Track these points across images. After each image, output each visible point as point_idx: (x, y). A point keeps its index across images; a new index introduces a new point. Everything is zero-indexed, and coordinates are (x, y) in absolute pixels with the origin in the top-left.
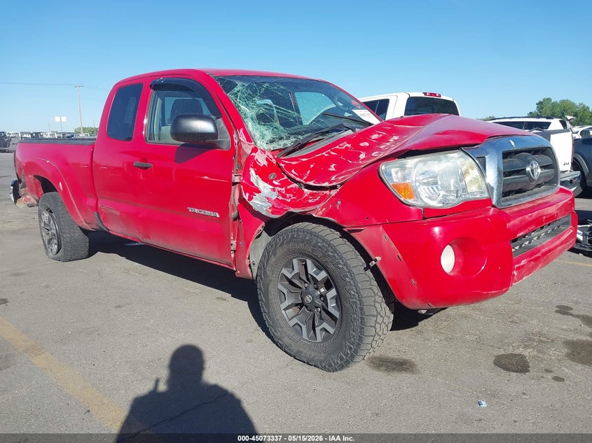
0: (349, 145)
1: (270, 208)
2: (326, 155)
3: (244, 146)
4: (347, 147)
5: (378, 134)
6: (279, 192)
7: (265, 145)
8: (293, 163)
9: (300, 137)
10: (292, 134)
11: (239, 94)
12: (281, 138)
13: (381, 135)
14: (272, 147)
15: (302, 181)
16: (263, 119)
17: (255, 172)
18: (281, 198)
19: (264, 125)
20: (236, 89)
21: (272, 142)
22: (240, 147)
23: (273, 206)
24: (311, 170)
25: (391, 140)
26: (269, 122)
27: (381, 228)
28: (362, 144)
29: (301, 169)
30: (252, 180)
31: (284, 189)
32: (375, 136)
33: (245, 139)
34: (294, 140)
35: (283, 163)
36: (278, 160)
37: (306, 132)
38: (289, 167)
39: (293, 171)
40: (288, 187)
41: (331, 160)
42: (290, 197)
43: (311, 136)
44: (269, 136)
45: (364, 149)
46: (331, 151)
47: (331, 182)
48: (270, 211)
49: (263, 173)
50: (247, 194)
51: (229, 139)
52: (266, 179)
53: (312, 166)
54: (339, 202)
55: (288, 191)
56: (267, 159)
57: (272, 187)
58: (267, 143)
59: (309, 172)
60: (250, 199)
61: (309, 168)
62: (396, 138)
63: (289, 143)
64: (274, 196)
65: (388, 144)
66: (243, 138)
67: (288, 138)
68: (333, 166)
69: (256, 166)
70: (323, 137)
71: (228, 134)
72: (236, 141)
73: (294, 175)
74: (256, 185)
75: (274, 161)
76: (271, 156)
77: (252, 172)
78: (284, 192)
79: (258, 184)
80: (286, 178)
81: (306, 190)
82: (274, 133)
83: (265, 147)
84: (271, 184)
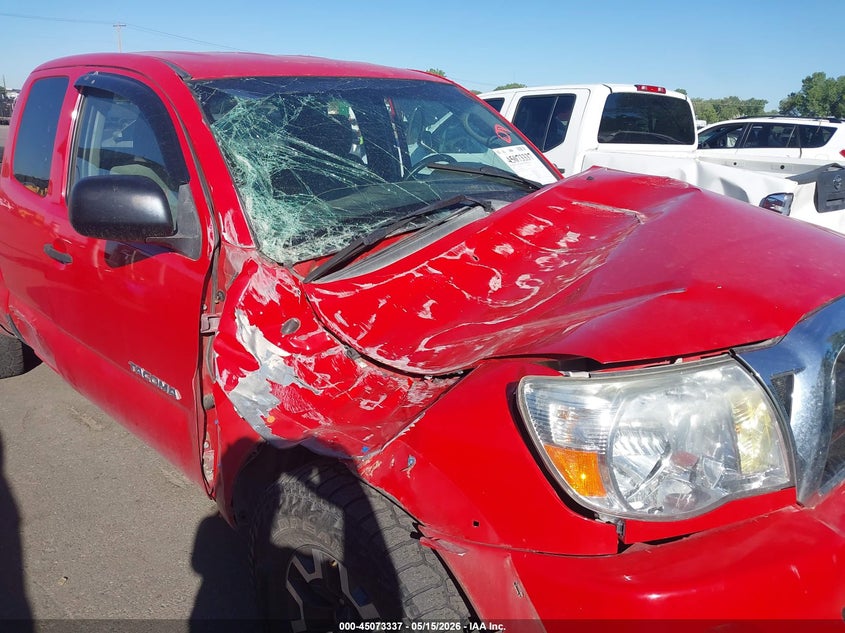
0: (469, 251)
1: (273, 412)
2: (418, 275)
3: (230, 254)
4: (465, 257)
5: (538, 223)
6: (302, 367)
7: (280, 250)
8: (342, 295)
9: (365, 227)
10: (347, 222)
11: (236, 127)
12: (321, 233)
13: (542, 227)
14: (294, 255)
15: (354, 342)
16: (284, 184)
17: (250, 318)
18: (302, 384)
19: (287, 200)
20: (233, 114)
21: (297, 241)
22: (223, 255)
23: (281, 406)
24: (381, 313)
25: (562, 243)
26: (297, 192)
27: (508, 561)
28: (498, 250)
29: (356, 309)
30: (239, 338)
31: (312, 360)
32: (529, 230)
33: (236, 235)
34: (350, 234)
35: (318, 295)
36: (307, 289)
37: (381, 215)
38: (330, 306)
39: (338, 316)
40: (325, 354)
41: (426, 287)
42: (324, 383)
43: (389, 225)
44: (293, 226)
45: (502, 262)
46: (430, 264)
47: (415, 359)
48: (271, 419)
49: (268, 320)
50: (225, 373)
51: (199, 235)
52: (273, 336)
53: (383, 302)
54: (412, 461)
55: (322, 365)
56: (279, 289)
57: (287, 354)
58: (286, 246)
59: (373, 319)
60: (232, 384)
61: (374, 309)
62: (572, 237)
63: (338, 243)
64: (289, 377)
65: (555, 253)
66: (230, 235)
67: (337, 232)
68: (427, 305)
69: (251, 304)
70: (417, 226)
71: (198, 223)
72: (212, 243)
73: (340, 325)
74: (249, 350)
75: (296, 292)
76: (289, 281)
77: (242, 319)
78: (311, 369)
79: (253, 348)
80: (321, 330)
81: (362, 364)
82: (306, 219)
83: (280, 255)
84: (285, 346)
